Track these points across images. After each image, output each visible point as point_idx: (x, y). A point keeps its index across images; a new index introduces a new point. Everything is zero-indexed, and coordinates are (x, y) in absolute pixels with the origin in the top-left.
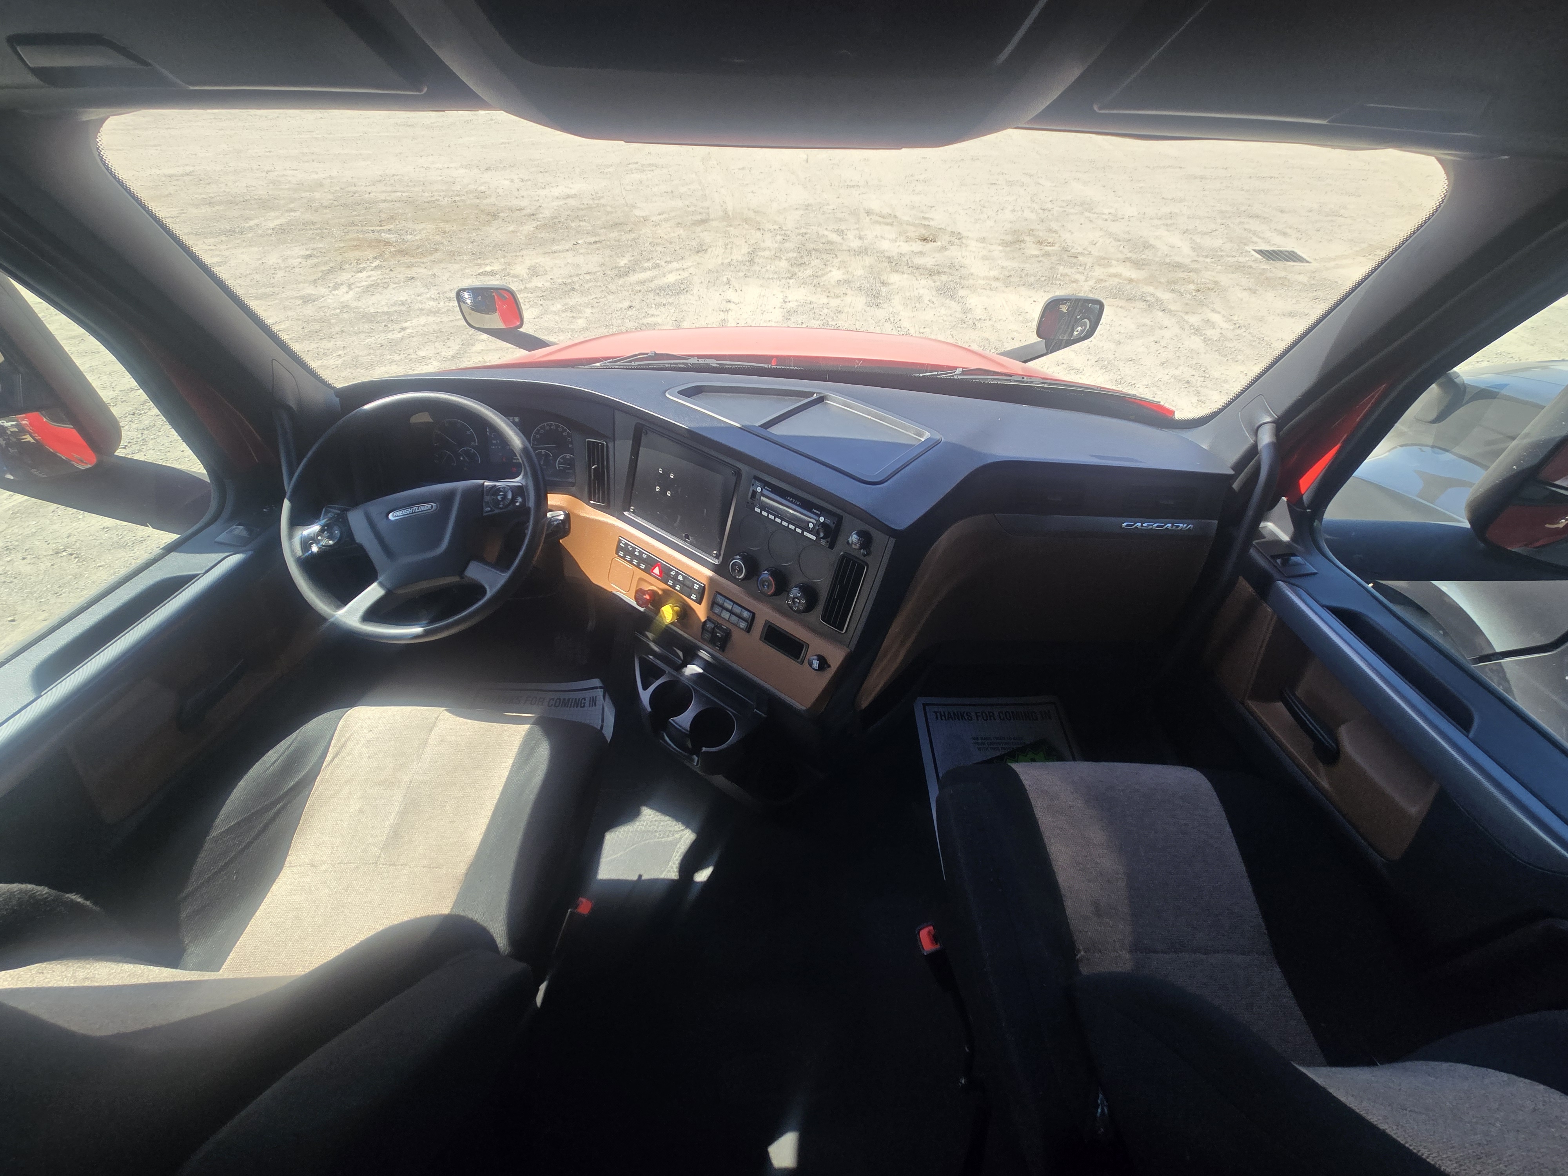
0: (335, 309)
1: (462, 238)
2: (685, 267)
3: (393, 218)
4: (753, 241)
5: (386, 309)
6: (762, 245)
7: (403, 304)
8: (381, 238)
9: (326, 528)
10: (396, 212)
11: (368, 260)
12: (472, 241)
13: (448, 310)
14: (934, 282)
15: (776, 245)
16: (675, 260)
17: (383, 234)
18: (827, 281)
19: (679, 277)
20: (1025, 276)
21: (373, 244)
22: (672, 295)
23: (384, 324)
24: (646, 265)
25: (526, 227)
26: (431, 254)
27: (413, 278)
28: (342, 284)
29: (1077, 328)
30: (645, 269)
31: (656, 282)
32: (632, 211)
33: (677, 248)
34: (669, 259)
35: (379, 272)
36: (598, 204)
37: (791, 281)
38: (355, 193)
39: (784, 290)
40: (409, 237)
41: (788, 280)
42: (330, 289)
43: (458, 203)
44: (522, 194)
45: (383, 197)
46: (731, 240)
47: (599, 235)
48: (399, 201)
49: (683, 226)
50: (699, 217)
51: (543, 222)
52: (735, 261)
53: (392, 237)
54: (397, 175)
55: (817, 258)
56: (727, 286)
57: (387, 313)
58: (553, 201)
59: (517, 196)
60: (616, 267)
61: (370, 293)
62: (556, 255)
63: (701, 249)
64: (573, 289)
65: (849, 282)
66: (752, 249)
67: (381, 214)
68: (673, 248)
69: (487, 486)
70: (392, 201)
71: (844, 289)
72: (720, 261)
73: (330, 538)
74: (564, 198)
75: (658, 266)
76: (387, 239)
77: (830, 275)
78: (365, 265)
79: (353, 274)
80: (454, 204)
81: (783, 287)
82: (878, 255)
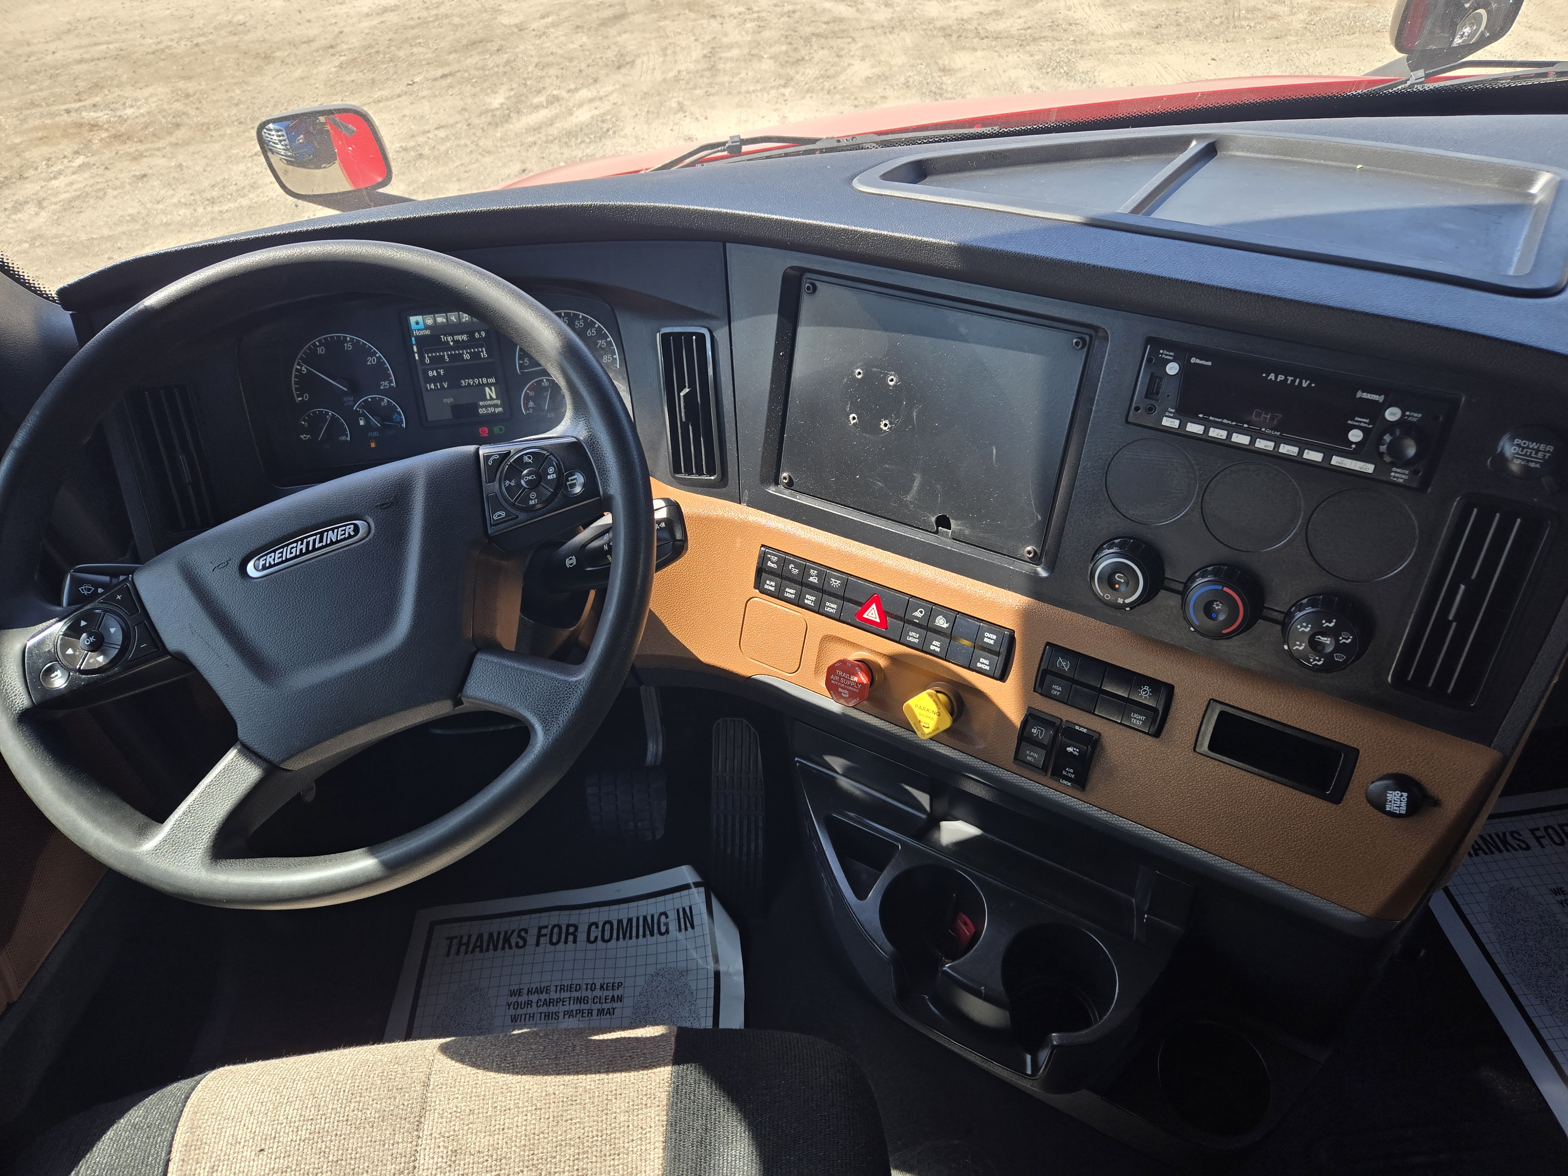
0: (21, 242)
1: (217, 101)
2: (602, 94)
3: (98, 86)
4: (708, 38)
5: (106, 232)
6: (725, 40)
7: (133, 219)
8: (82, 121)
9: (83, 623)
10: (102, 75)
11: (65, 157)
12: (235, 102)
13: (213, 219)
14: (1032, 56)
15: (749, 38)
16: (583, 86)
17: (84, 114)
18: (848, 82)
19: (596, 112)
20: (1185, 21)
21: (71, 131)
22: (590, 143)
23: (106, 256)
24: (536, 100)
25: (322, 69)
26: (170, 133)
27: (145, 176)
28: (26, 202)
29: (1462, 29)
30: (537, 107)
31: (558, 125)
32: (495, 18)
33: (583, 66)
34: (572, 86)
35: (87, 175)
36: (437, 15)
37: (787, 91)
38: (29, 57)
39: (778, 106)
40: (129, 111)
41: (782, 90)
42: (7, 213)
43: (204, 47)
44: (308, 18)
45: (76, 55)
46: (670, 41)
47: (448, 64)
48: (105, 58)
49: (585, 30)
50: (608, 13)
51: (350, 57)
52: (684, 73)
53: (102, 116)
54: (96, 18)
55: (823, 48)
56: (680, 115)
57: (109, 238)
58: (360, 21)
59: (300, 21)
60: (487, 111)
61: (76, 210)
62: (381, 105)
63: (622, 63)
64: (421, 156)
65: (886, 78)
66: (709, 50)
67: (78, 83)
68: (574, 67)
69: (487, 457)
70: (93, 60)
71: (879, 91)
72: (658, 76)
73: (97, 647)
74: (378, 14)
75: (557, 99)
76: (93, 119)
77: (849, 71)
78: (61, 167)
79: (43, 183)
80: (196, 49)
81: (776, 103)
82: (924, 27)
